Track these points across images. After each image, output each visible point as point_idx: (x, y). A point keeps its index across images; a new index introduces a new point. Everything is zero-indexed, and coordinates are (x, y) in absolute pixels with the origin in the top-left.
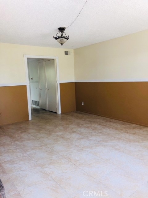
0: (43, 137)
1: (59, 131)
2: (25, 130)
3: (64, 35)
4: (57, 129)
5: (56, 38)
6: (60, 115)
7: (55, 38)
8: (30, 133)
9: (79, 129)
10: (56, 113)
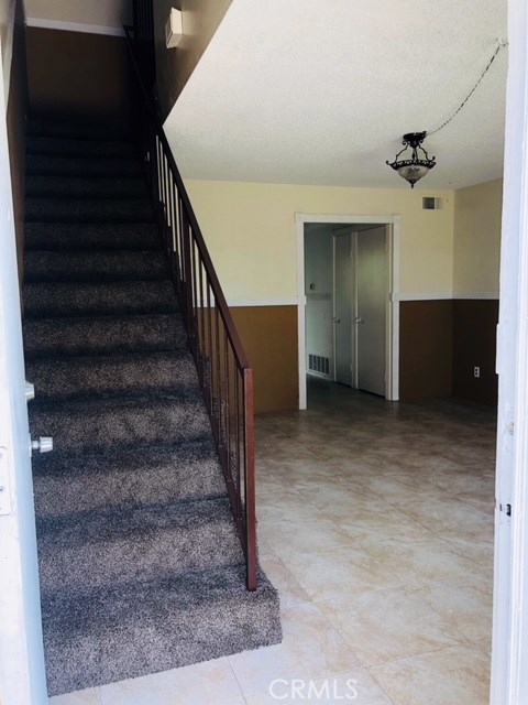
0: (340, 457)
1: (390, 447)
2: (290, 434)
3: (421, 157)
4: (385, 440)
5: (396, 166)
6: (396, 406)
7: (392, 165)
8: (302, 443)
9: (454, 449)
10: (384, 397)
